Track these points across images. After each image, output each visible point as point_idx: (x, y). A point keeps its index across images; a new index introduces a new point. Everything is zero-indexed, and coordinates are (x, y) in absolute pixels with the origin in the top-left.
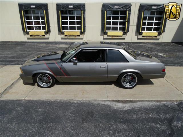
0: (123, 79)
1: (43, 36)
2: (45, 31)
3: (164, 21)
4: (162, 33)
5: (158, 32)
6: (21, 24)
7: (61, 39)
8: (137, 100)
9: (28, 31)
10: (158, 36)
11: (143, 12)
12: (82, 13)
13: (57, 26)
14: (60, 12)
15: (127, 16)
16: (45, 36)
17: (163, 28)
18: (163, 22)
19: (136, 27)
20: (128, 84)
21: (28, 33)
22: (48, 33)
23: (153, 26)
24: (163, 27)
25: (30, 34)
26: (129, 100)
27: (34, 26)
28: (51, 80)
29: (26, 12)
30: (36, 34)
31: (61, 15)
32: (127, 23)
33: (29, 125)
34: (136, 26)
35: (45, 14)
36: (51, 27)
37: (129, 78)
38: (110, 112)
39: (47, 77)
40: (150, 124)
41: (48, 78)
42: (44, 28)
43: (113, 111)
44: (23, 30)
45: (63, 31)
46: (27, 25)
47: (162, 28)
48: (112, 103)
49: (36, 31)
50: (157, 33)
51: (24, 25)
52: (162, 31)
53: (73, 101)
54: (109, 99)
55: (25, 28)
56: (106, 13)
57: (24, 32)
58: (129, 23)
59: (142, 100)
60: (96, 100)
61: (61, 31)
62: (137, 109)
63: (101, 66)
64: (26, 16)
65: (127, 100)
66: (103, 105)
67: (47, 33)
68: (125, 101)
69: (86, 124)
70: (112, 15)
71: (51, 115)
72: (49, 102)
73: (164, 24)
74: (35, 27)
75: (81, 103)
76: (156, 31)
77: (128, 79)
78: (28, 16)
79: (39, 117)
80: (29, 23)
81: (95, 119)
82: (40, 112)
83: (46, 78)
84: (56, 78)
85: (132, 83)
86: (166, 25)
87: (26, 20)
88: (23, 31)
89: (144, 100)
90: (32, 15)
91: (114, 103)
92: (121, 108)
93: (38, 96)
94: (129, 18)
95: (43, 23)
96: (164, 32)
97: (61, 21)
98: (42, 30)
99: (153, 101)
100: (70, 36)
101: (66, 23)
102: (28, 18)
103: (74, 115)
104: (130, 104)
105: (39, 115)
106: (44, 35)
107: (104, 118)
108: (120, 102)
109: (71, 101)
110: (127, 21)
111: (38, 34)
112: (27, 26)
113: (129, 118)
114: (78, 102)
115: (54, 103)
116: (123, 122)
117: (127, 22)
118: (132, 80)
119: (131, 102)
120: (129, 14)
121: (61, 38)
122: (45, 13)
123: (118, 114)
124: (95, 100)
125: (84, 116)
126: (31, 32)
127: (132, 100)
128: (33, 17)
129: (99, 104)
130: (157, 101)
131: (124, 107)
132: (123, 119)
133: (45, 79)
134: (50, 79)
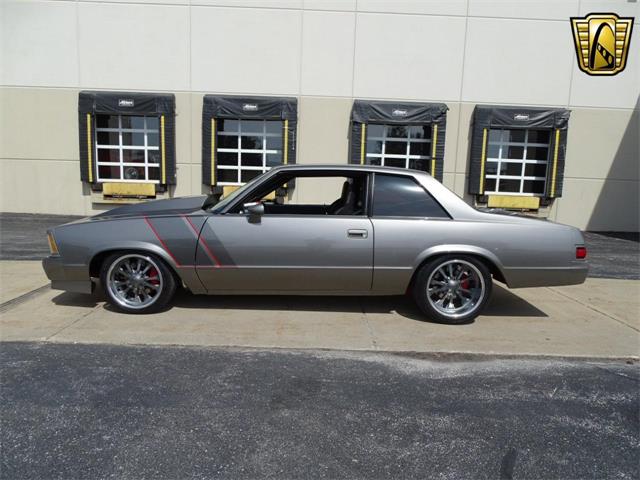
0: (431, 286)
1: (149, 197)
2: (158, 182)
3: (555, 161)
4: (554, 198)
5: (540, 195)
6: (79, 158)
8: (492, 352)
9: (99, 180)
10: (540, 210)
11: (485, 131)
12: (286, 127)
13: (201, 166)
14: (213, 121)
15: (435, 142)
17: (553, 182)
18: (553, 163)
19: (466, 178)
20: (451, 305)
21: (98, 188)
22: (166, 190)
23: (523, 178)
24: (554, 178)
25: (106, 190)
26: (458, 354)
27: (121, 164)
28: (159, 283)
29: (102, 120)
30: (125, 193)
31: (216, 133)
32: (436, 163)
33: (45, 410)
34: (464, 175)
35: (163, 126)
36: (177, 171)
37: (452, 282)
38: (387, 380)
39: (147, 269)
40: (552, 418)
41: (148, 273)
42: (155, 174)
43: (396, 379)
44: (84, 177)
45: (219, 184)
46: (99, 160)
47: (551, 183)
48: (392, 359)
49: (126, 181)
50: (538, 199)
51: (90, 160)
52: (552, 193)
53: (237, 350)
54: (378, 349)
55: (90, 169)
56: (363, 130)
57: (83, 185)
58: (442, 163)
59: (510, 354)
60: (329, 350)
61: (213, 184)
62: (492, 378)
63: (351, 231)
64: (99, 133)
65: (453, 352)
66: (357, 362)
67: (163, 189)
68: (444, 357)
69: (286, 413)
70: (385, 139)
71: (146, 385)
72: (142, 350)
73: (557, 169)
74: (125, 168)
75: (271, 355)
76: (532, 194)
77: (449, 286)
78: (107, 133)
79: (94, 389)
80: (105, 155)
81: (325, 399)
82: (100, 374)
83: (142, 276)
84: (178, 272)
85: (467, 303)
86: (565, 174)
87: (98, 146)
88: (82, 180)
89: (517, 354)
90: (120, 130)
91: (402, 359)
92: (428, 373)
93: (101, 333)
94: (441, 149)
95: (154, 156)
96: (560, 196)
97: (216, 150)
98: (147, 180)
99: (552, 357)
101: (231, 159)
102: (104, 138)
103: (238, 387)
104: (463, 364)
105: (96, 384)
107: (361, 396)
108: (423, 359)
109: (232, 351)
110: (434, 156)
111: (133, 193)
112: (98, 163)
113: (463, 401)
114: (257, 353)
115: (163, 354)
116: (440, 410)
117: (433, 161)
118: (467, 291)
119: (468, 358)
120: (442, 135)
122: (163, 123)
123: (418, 388)
124: (324, 349)
125: (280, 390)
126: (109, 185)
127: (469, 352)
128: (121, 137)
129: (344, 359)
130: (571, 359)
131: (441, 372)
132: (439, 400)
133: (138, 277)
134: (155, 278)
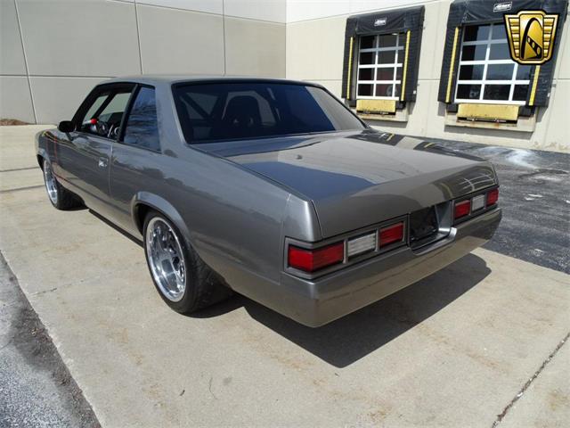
7: (445, 131)
16: (394, 114)
100: (478, 120)
106: (394, 111)
121: (443, 127)
